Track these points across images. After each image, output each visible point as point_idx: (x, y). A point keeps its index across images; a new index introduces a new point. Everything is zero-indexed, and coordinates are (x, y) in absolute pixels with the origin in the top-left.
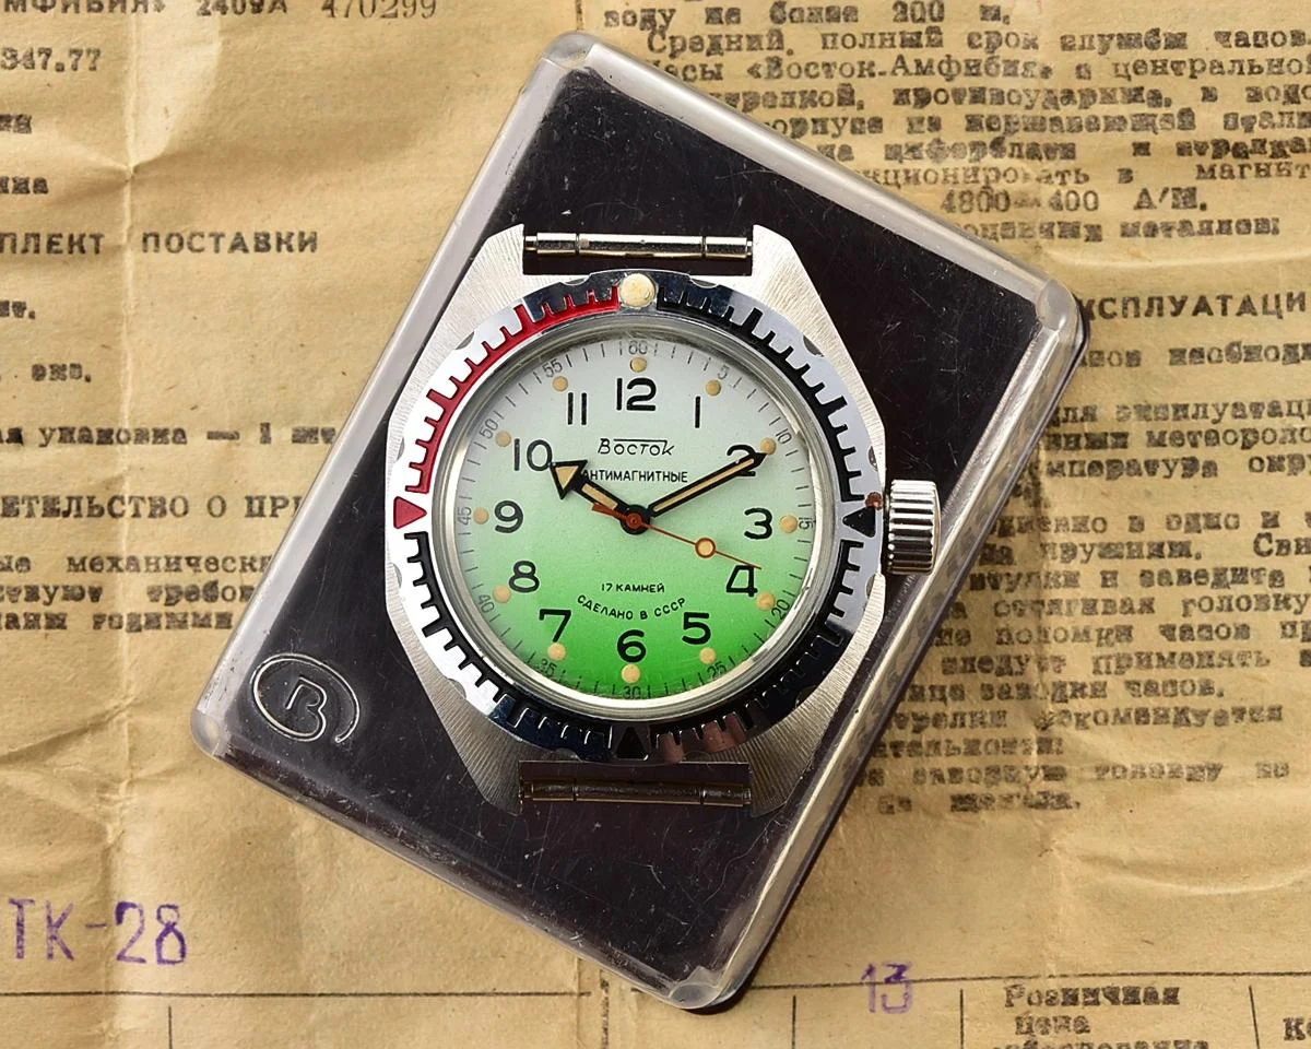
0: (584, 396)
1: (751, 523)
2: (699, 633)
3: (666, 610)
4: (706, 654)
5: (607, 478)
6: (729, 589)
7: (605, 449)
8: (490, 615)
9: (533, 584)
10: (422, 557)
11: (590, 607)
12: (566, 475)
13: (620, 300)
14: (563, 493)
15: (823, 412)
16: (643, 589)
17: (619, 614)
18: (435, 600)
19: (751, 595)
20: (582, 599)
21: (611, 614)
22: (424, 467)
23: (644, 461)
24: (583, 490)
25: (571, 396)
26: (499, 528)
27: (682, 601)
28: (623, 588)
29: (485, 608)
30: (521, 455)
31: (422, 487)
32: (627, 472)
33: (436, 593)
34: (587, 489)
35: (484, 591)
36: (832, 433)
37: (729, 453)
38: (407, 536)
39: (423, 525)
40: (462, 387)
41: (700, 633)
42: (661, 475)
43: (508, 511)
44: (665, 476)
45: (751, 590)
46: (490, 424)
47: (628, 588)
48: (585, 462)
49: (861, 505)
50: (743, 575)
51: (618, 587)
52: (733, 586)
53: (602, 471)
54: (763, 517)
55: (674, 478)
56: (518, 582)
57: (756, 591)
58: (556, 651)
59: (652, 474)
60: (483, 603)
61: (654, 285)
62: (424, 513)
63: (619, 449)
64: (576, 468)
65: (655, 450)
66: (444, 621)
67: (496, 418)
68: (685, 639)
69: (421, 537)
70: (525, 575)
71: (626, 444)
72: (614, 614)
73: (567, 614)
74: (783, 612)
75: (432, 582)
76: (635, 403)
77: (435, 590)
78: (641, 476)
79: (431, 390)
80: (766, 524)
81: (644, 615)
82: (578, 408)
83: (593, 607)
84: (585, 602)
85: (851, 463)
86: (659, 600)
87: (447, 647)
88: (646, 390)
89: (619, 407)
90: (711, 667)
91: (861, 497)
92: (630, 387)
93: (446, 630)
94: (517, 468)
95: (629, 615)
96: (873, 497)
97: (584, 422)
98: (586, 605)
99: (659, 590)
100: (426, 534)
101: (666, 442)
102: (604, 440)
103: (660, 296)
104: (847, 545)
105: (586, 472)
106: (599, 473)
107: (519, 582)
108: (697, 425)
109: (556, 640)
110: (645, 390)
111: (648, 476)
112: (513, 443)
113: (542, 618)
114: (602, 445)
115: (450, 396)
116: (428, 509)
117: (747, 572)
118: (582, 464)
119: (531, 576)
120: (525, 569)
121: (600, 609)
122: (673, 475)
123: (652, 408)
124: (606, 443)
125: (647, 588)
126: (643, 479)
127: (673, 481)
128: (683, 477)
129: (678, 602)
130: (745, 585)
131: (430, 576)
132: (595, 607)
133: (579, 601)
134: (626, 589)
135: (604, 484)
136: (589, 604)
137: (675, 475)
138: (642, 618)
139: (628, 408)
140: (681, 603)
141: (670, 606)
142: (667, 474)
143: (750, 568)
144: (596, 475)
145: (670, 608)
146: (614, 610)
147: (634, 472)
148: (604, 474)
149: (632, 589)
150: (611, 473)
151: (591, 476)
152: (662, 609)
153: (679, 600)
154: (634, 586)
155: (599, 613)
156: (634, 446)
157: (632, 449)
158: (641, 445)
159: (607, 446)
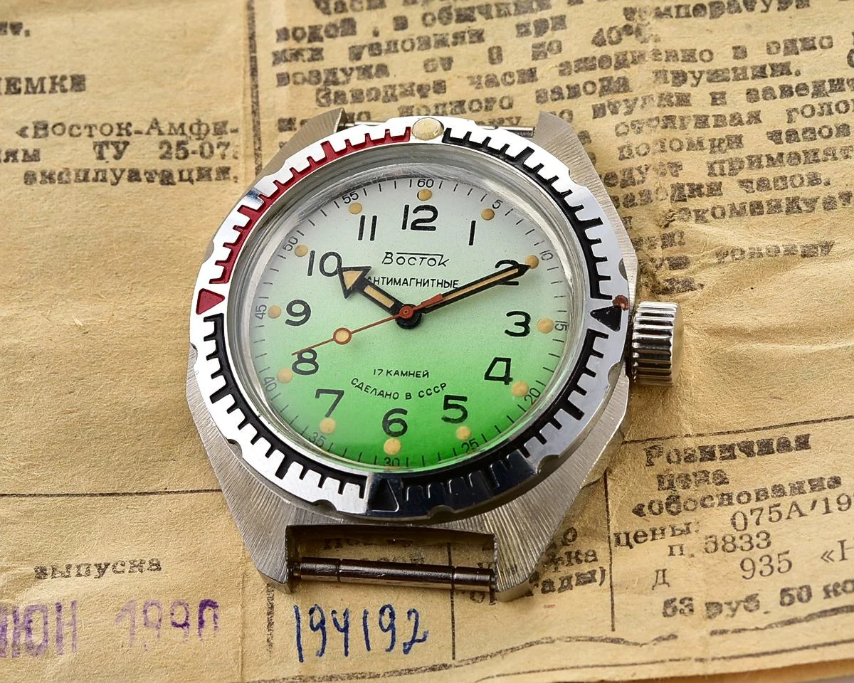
0: (375, 218)
1: (511, 324)
3: (429, 392)
4: (462, 432)
5: (388, 283)
6: (487, 377)
7: (388, 260)
8: (272, 394)
9: (313, 367)
10: (216, 336)
11: (361, 389)
12: (351, 278)
14: (348, 293)
15: (580, 227)
16: (410, 374)
17: (387, 395)
18: (224, 370)
19: (507, 383)
20: (355, 381)
21: (380, 394)
22: (226, 264)
23: (422, 271)
24: (365, 291)
25: (363, 218)
26: (288, 322)
27: (443, 385)
28: (393, 373)
29: (269, 388)
30: (315, 263)
32: (406, 279)
34: (369, 290)
35: (267, 374)
37: (497, 266)
38: (206, 319)
39: (221, 308)
40: (267, 201)
42: (435, 282)
43: (298, 308)
44: (438, 283)
45: (507, 379)
46: (291, 240)
47: (397, 373)
48: (370, 268)
49: (609, 304)
50: (501, 366)
51: (388, 372)
52: (490, 375)
53: (383, 278)
54: (522, 319)
55: (447, 285)
56: (300, 367)
57: (511, 380)
58: (328, 424)
59: (428, 281)
60: (267, 383)
61: (442, 125)
62: (222, 298)
63: (401, 261)
64: (360, 273)
65: (432, 262)
66: (229, 389)
67: (297, 235)
68: (444, 418)
69: (217, 319)
70: (307, 360)
71: (407, 257)
72: (383, 395)
73: (340, 393)
74: (534, 399)
75: (222, 356)
76: (418, 225)
77: (225, 364)
78: (417, 283)
79: (242, 206)
80: (525, 324)
81: (408, 396)
82: (368, 228)
83: (364, 388)
84: (358, 384)
85: (601, 269)
86: (423, 384)
87: (230, 410)
88: (429, 214)
89: (404, 227)
90: (465, 443)
92: (415, 211)
93: (230, 395)
94: (310, 274)
95: (396, 396)
96: (622, 299)
97: (372, 239)
98: (358, 386)
99: (424, 376)
100: (221, 315)
101: (442, 256)
102: (387, 253)
103: (446, 134)
104: (592, 335)
105: (370, 278)
106: (381, 280)
107: (301, 366)
108: (471, 243)
109: (328, 415)
110: (427, 214)
111: (424, 283)
112: (308, 255)
113: (317, 396)
114: (386, 257)
115: (255, 209)
116: (226, 295)
117: (505, 363)
118: (366, 270)
119: (312, 361)
120: (307, 356)
121: (370, 390)
122: (445, 282)
123: (434, 228)
124: (389, 255)
125: (413, 374)
126: (419, 285)
127: (445, 287)
128: (454, 284)
129: (440, 387)
130: (503, 375)
131: (221, 352)
132: (366, 388)
133: (352, 383)
134: (395, 374)
135: (385, 287)
136: (361, 386)
137: (448, 283)
138: (407, 399)
139: (412, 229)
140: (442, 387)
141: (432, 389)
142: (440, 282)
143: (508, 361)
144: (378, 281)
145: (433, 391)
146: (382, 391)
147: (411, 279)
148: (385, 280)
149: (400, 374)
150: (391, 280)
151: (375, 281)
152: (425, 392)
153: (441, 385)
154: (402, 372)
155: (369, 393)
156: (414, 258)
157: (412, 261)
158: (420, 258)
159: (390, 258)
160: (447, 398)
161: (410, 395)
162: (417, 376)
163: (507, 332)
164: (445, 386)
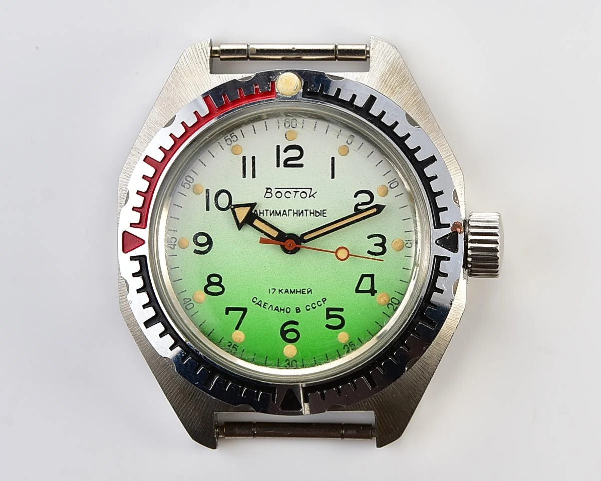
0: (253, 158)
1: (371, 245)
2: (336, 322)
3: (314, 306)
4: (343, 336)
5: (271, 215)
6: (357, 291)
7: (269, 195)
8: (192, 312)
9: (220, 289)
10: (142, 273)
11: (260, 305)
12: (242, 213)
13: (277, 91)
14: (240, 226)
15: (420, 166)
16: (297, 292)
17: (281, 309)
18: (152, 302)
19: (373, 295)
20: (255, 300)
21: (275, 309)
22: (142, 210)
23: (296, 203)
24: (254, 224)
25: (244, 158)
26: (196, 252)
27: (324, 300)
28: (283, 291)
29: (188, 307)
30: (212, 200)
31: (141, 224)
32: (284, 211)
33: (153, 298)
34: (257, 223)
35: (187, 295)
36: (426, 181)
37: (356, 195)
38: (132, 258)
39: (143, 250)
40: (168, 154)
41: (338, 322)
42: (308, 212)
43: (202, 240)
44: (311, 213)
45: (373, 292)
46: (189, 179)
47: (287, 291)
48: (256, 204)
49: (448, 231)
50: (367, 281)
51: (280, 291)
52: (360, 289)
53: (267, 210)
54: (380, 240)
55: (317, 214)
57: (376, 292)
58: (238, 336)
59: (302, 212)
60: (187, 304)
61: (301, 80)
62: (144, 242)
63: (279, 195)
64: (249, 208)
65: (303, 195)
66: (158, 317)
67: (192, 175)
68: (328, 326)
69: (141, 259)
70: (214, 283)
71: (283, 191)
72: (278, 310)
73: (245, 310)
74: (395, 306)
75: (149, 290)
76: (289, 163)
78: (294, 213)
79: (147, 156)
80: (382, 245)
81: (298, 310)
82: (249, 167)
83: (262, 305)
84: (257, 302)
85: (441, 202)
86: (308, 299)
87: (161, 335)
88: (296, 153)
89: (278, 166)
90: (346, 345)
91: (448, 225)
92: (285, 151)
93: (160, 323)
94: (208, 209)
96: (456, 225)
97: (254, 176)
98: (258, 304)
99: (308, 293)
100: (144, 257)
101: (311, 189)
102: (268, 189)
103: (304, 88)
104: (439, 259)
105: (256, 211)
106: (265, 212)
107: (211, 289)
108: (333, 177)
109: (237, 328)
111: (299, 213)
112: (205, 192)
113: (227, 313)
114: (267, 192)
115: (160, 160)
116: (146, 239)
117: (370, 278)
118: (252, 205)
119: (219, 284)
120: (215, 280)
121: (267, 306)
122: (316, 212)
123: (301, 165)
124: (269, 191)
125: (300, 292)
126: (295, 215)
127: (316, 216)
128: (323, 213)
129: (322, 301)
130: (369, 288)
131: (148, 286)
132: (264, 305)
133: (253, 301)
134: (286, 292)
135: (268, 219)
136: (260, 303)
138: (297, 312)
139: (285, 166)
140: (324, 301)
141: (316, 303)
143: (372, 276)
144: (263, 213)
145: (316, 305)
146: (277, 307)
147: (289, 210)
148: (268, 212)
150: (273, 212)
151: (260, 213)
153: (322, 300)
154: (291, 290)
155: (267, 309)
156: (289, 192)
157: (288, 195)
158: (294, 192)
159: (270, 193)
160: (328, 310)
161: (299, 309)
162: (303, 293)
163: (369, 252)
164: (325, 300)
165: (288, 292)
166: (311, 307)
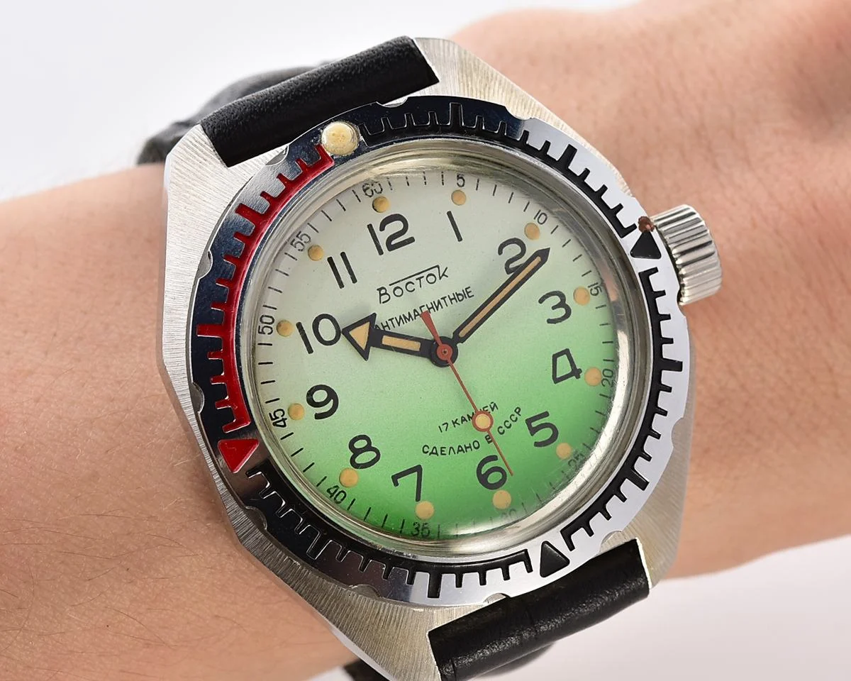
0: (343, 255)
1: (548, 310)
2: (545, 434)
3: (507, 424)
4: (563, 449)
5: (399, 324)
6: (556, 380)
7: (385, 298)
8: (347, 503)
9: (372, 455)
11: (436, 454)
12: (361, 336)
13: (329, 154)
17: (466, 448)
19: (578, 377)
20: (426, 449)
21: (459, 451)
23: (426, 293)
24: (383, 343)
25: (330, 260)
26: (318, 416)
27: (518, 411)
28: (459, 421)
29: (338, 499)
30: (309, 336)
32: (415, 311)
34: (386, 341)
35: (329, 484)
37: (500, 252)
41: (548, 433)
42: (447, 299)
43: (320, 396)
44: (451, 300)
45: (576, 372)
46: (265, 320)
48: (375, 315)
50: (563, 361)
51: (454, 423)
52: (558, 376)
53: (391, 320)
54: (556, 300)
55: (460, 297)
56: (359, 460)
57: (580, 371)
58: (424, 509)
59: (439, 302)
60: (335, 495)
61: (353, 126)
63: (398, 292)
64: (367, 325)
67: (268, 312)
68: (537, 444)
70: (362, 449)
71: (402, 285)
72: (462, 450)
73: (418, 469)
74: (612, 380)
76: (393, 243)
78: (429, 309)
80: (562, 304)
81: (489, 439)
82: (342, 269)
83: (439, 453)
84: (430, 451)
85: (609, 201)
86: (497, 419)
89: (381, 252)
90: (571, 460)
92: (382, 228)
94: (310, 351)
97: (354, 280)
98: (432, 453)
99: (493, 409)
102: (380, 290)
103: (363, 133)
105: (377, 326)
106: (390, 323)
107: (361, 459)
108: (460, 239)
109: (418, 499)
110: (396, 226)
111: (436, 306)
112: (296, 330)
113: (396, 484)
114: (381, 295)
117: (565, 356)
118: (370, 319)
119: (369, 448)
120: (360, 444)
121: (446, 451)
122: (458, 295)
123: (411, 240)
124: (383, 291)
126: (432, 310)
127: (460, 301)
128: (468, 293)
129: (515, 414)
130: (569, 370)
132: (442, 451)
133: (424, 452)
134: (462, 421)
135: (397, 330)
136: (434, 451)
137: (460, 294)
138: (489, 442)
139: (390, 250)
140: (518, 413)
141: (509, 420)
142: (452, 297)
143: (566, 352)
144: (388, 326)
145: (511, 422)
146: (460, 446)
147: (421, 308)
148: (394, 321)
149: (467, 419)
150: (401, 318)
151: (384, 327)
152: (504, 426)
153: (515, 411)
154: (468, 415)
155: (448, 454)
156: (411, 282)
157: (410, 287)
158: (417, 279)
159: (386, 293)
160: (529, 421)
163: (550, 321)
164: (520, 410)
165: (465, 420)
166: (504, 428)
